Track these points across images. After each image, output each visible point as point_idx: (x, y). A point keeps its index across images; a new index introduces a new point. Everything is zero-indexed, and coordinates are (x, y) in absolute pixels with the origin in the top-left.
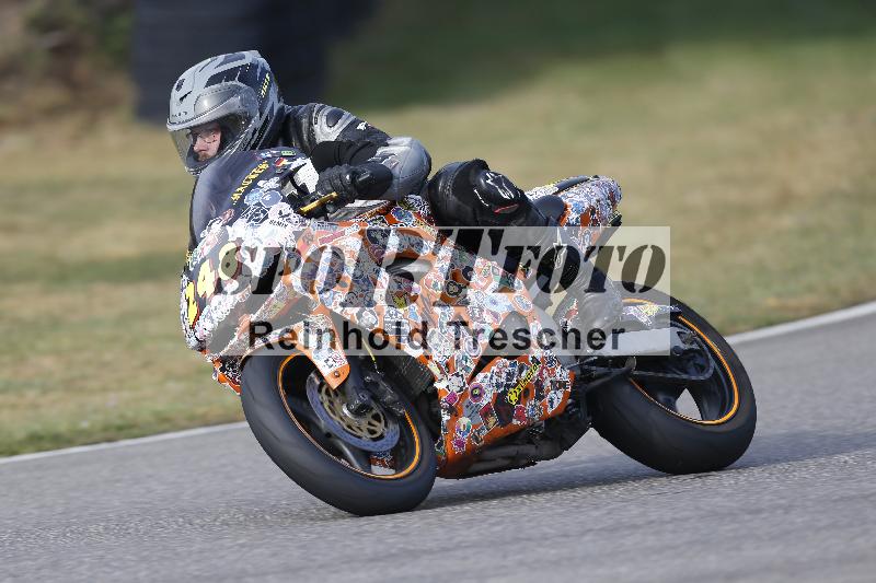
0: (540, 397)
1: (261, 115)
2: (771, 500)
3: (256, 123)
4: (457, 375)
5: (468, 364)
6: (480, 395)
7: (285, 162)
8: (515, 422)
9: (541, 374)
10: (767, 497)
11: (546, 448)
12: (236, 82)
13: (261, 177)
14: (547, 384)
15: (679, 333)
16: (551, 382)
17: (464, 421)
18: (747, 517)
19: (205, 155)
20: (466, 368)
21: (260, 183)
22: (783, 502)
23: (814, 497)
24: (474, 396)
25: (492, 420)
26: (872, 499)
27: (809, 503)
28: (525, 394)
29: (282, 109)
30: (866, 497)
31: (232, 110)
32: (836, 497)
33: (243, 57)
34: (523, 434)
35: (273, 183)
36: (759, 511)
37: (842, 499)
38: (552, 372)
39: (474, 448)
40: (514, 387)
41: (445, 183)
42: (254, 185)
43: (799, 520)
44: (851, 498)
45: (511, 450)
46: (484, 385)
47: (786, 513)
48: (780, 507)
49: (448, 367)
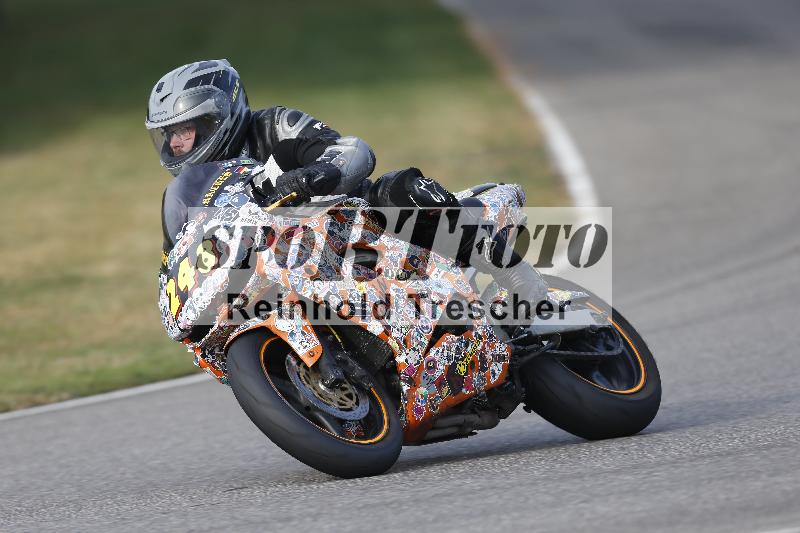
0: (484, 369)
1: (232, 116)
2: (300, 509)
3: (228, 123)
4: (414, 349)
5: (422, 340)
6: (434, 367)
7: (246, 169)
8: (464, 390)
9: (484, 348)
10: (297, 507)
11: (486, 418)
12: (211, 86)
13: (226, 183)
14: (489, 356)
15: (592, 314)
16: (492, 355)
17: (422, 390)
18: (279, 525)
19: (180, 151)
20: (421, 344)
21: (226, 188)
22: (312, 510)
23: (340, 505)
24: (429, 368)
25: (446, 389)
26: (393, 506)
27: (336, 511)
28: (471, 366)
29: (248, 113)
30: (387, 505)
31: (207, 111)
32: (361, 505)
33: (216, 65)
34: (469, 404)
35: (239, 187)
36: (289, 519)
37: (366, 506)
38: (492, 347)
39: (431, 414)
40: (462, 360)
41: (384, 189)
42: (221, 190)
43: (327, 526)
44: (374, 506)
45: (459, 419)
46: (437, 358)
47: (315, 520)
48: (310, 515)
49: (405, 343)
